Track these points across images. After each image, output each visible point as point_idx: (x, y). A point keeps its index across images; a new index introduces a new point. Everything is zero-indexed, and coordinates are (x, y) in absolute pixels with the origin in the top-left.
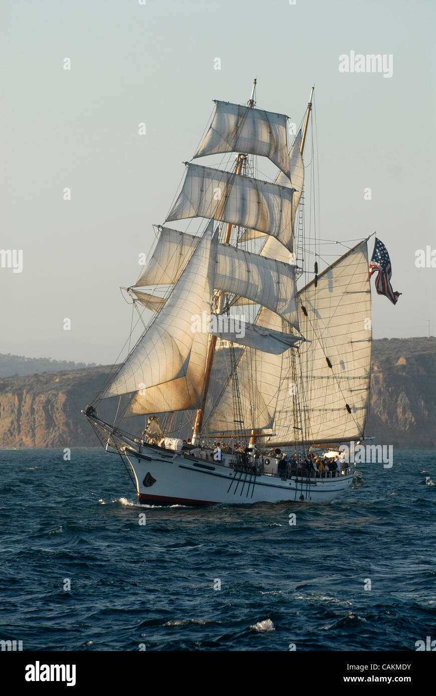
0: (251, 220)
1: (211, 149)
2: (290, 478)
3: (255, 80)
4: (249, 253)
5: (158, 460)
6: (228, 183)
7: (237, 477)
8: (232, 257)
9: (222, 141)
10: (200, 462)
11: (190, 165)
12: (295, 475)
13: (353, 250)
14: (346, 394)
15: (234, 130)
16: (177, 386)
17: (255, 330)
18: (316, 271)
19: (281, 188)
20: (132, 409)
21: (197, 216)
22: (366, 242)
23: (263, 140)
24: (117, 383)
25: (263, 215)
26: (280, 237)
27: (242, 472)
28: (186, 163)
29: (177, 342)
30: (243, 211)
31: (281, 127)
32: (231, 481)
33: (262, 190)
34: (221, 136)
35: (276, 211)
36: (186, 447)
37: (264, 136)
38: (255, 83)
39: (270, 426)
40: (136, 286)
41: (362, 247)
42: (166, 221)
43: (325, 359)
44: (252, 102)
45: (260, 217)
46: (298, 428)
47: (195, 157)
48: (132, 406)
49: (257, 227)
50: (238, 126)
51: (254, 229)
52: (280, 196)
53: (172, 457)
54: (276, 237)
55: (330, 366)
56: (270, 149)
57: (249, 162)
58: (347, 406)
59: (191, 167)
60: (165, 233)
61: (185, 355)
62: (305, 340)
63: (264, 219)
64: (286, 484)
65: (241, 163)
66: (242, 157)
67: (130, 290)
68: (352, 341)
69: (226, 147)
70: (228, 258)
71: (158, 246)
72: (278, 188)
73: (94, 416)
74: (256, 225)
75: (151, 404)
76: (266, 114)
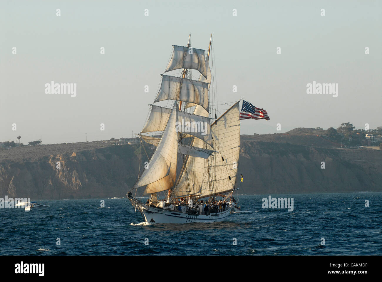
0: (192, 99)
1: (173, 68)
2: (209, 214)
3: (190, 34)
4: (190, 114)
5: (156, 213)
6: (180, 83)
7: (189, 217)
8: (183, 116)
9: (178, 64)
10: (174, 212)
11: (163, 75)
12: (212, 213)
13: (233, 107)
14: (229, 171)
15: (182, 59)
16: (165, 179)
17: (195, 149)
18: (216, 118)
19: (203, 83)
20: (147, 191)
21: (168, 99)
22: (239, 103)
23: (195, 62)
24: (141, 180)
25: (197, 96)
26: (204, 106)
27: (191, 215)
28: (162, 75)
29: (166, 159)
30: (188, 95)
31: (202, 55)
32: (187, 219)
33: (195, 85)
34: (177, 61)
35: (202, 94)
36: (166, 205)
37: (196, 60)
38: (190, 36)
39: (200, 191)
40: (142, 133)
41: (237, 105)
42: (154, 102)
43: (221, 157)
44: (189, 45)
45: (196, 97)
46: (211, 191)
47: (166, 72)
48: (146, 190)
49: (194, 102)
50: (184, 56)
51: (193, 103)
52: (203, 87)
53: (162, 211)
54: (202, 106)
55: (223, 160)
56: (198, 65)
57: (189, 72)
58: (229, 177)
59: (164, 77)
60: (154, 108)
61: (169, 165)
62: (216, 152)
63: (197, 98)
64: (208, 217)
65: (185, 73)
66: (185, 70)
67: (139, 135)
68: (233, 148)
69: (179, 66)
70: (182, 117)
71: (151, 114)
72: (201, 83)
73: (131, 197)
74: (194, 101)
75: (155, 188)
76: (196, 50)
